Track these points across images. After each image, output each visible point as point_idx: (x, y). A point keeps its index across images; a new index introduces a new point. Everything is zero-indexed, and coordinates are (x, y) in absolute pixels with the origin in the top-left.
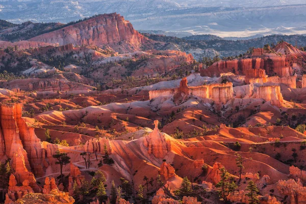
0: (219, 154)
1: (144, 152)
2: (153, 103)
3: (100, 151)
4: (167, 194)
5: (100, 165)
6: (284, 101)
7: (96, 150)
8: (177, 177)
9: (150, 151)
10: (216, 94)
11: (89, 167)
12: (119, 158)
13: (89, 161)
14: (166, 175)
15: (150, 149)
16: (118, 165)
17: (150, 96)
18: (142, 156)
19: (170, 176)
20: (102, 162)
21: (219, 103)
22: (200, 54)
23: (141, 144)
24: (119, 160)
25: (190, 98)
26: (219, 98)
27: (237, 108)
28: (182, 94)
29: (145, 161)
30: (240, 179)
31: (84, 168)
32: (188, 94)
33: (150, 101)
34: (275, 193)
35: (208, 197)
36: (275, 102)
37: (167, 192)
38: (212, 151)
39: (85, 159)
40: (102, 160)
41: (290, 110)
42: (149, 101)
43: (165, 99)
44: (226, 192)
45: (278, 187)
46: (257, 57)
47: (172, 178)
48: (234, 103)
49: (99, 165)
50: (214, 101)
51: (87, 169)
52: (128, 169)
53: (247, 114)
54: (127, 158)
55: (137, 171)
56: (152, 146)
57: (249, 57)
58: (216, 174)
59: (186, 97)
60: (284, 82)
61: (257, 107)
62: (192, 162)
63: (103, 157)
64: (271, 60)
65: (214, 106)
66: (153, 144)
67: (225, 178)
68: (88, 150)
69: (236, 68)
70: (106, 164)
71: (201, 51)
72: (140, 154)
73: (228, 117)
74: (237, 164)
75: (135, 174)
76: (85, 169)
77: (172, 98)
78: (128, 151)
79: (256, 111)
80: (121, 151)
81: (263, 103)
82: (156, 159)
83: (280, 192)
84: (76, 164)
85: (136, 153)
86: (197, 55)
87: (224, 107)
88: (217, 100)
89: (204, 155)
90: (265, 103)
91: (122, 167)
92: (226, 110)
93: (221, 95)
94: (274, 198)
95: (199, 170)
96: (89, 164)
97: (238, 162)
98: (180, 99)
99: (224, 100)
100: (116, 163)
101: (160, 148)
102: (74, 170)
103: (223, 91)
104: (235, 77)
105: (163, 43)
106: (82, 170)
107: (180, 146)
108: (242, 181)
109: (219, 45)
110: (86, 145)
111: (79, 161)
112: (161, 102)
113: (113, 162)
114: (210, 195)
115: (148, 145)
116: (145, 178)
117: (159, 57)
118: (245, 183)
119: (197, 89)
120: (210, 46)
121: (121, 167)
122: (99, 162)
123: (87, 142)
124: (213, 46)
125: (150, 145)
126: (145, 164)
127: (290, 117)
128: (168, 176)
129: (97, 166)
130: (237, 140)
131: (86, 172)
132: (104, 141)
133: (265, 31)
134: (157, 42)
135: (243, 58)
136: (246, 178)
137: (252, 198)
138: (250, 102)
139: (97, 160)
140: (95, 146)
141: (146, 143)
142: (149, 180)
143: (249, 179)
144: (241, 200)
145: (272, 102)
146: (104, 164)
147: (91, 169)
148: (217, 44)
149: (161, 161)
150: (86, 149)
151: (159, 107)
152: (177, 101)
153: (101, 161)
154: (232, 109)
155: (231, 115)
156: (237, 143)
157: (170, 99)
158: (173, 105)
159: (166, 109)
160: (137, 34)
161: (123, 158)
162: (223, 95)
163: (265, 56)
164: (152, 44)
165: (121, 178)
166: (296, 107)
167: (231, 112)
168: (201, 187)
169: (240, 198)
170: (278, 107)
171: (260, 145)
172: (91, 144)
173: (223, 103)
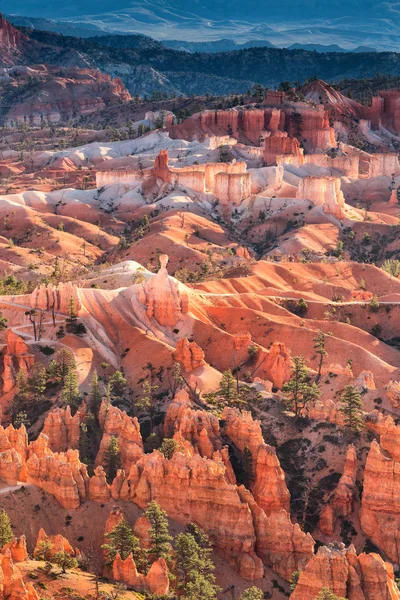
0: (273, 323)
1: (139, 314)
2: (103, 196)
3: (59, 307)
4: (195, 402)
5: (60, 334)
6: (347, 206)
7: (53, 307)
8: (207, 367)
9: (151, 313)
10: (223, 186)
11: (40, 337)
12: (94, 322)
13: (40, 326)
14: (187, 363)
15: (151, 308)
16: (93, 337)
17: (98, 180)
18: (135, 319)
19: (195, 365)
20: (64, 329)
21: (226, 202)
22: (126, 75)
23: (133, 298)
24: (94, 326)
25: (173, 189)
26: (228, 194)
27: (262, 216)
28: (159, 182)
29: (144, 333)
30: (320, 375)
31: (30, 339)
32: (169, 182)
33: (99, 191)
34: (383, 406)
35: (267, 409)
36: (333, 207)
37: (194, 397)
38: (261, 318)
39: (33, 322)
40: (64, 325)
41: (358, 225)
42: (95, 191)
43: (127, 189)
44: (300, 401)
45: (390, 395)
46: (272, 107)
47: (198, 369)
48: (256, 204)
49: (58, 334)
50: (218, 200)
51: (37, 342)
52: (112, 345)
53: (281, 228)
54: (108, 323)
55: (127, 350)
56: (154, 302)
57: (258, 107)
58: (276, 364)
59: (166, 188)
60: (336, 165)
61: (297, 215)
62: (228, 337)
63: (67, 320)
64: (299, 115)
65: (217, 208)
66: (156, 298)
67: (300, 376)
68: (36, 305)
69: (235, 125)
70: (71, 334)
71: (128, 69)
72: (133, 317)
73: (246, 232)
74: (315, 347)
75: (124, 356)
76: (32, 342)
77: (140, 187)
78: (110, 310)
79: (296, 222)
80: (99, 311)
81: (310, 208)
82: (161, 328)
83: (392, 403)
84: (14, 329)
85: (124, 314)
86: (121, 75)
87: (236, 211)
88: (223, 198)
89: (247, 324)
90: (314, 209)
91: (101, 340)
92: (241, 217)
93: (232, 188)
94: (389, 416)
95: (241, 354)
96: (38, 331)
97: (318, 344)
98: (155, 190)
99: (237, 198)
100: (89, 331)
101: (170, 307)
102: (15, 343)
103: (236, 180)
104: (244, 149)
105: (58, 50)
106: (27, 342)
107: (201, 304)
108: (323, 379)
109: (162, 58)
110: (34, 295)
111: (19, 325)
112: (119, 193)
113: (85, 332)
114: (270, 404)
115: (147, 301)
116: (150, 366)
117: (62, 82)
118: (327, 382)
119: (188, 174)
120: (144, 60)
121: (99, 341)
122: (57, 329)
123: (36, 289)
124: (151, 60)
125: (151, 300)
126: (143, 337)
127: (360, 238)
128: (192, 364)
129: (55, 337)
130: (300, 295)
131: (33, 346)
132: (67, 289)
133: (235, 32)
134: (45, 46)
135: (248, 108)
136: (331, 373)
137: (351, 417)
138: (285, 205)
139: (55, 325)
140: (51, 298)
141: (142, 297)
142: (157, 371)
143: (336, 375)
144: (327, 419)
145: (326, 207)
146: (67, 334)
147: (45, 341)
148: (158, 57)
149: (170, 331)
150: (33, 302)
151: (116, 203)
152: (149, 196)
153: (61, 327)
154: (251, 217)
155: (250, 228)
156: (301, 301)
157: (137, 190)
158: (142, 201)
159: (129, 210)
160: (9, 28)
161: (103, 324)
162: (235, 189)
163: (287, 106)
164: (37, 49)
165: (104, 364)
166: (369, 219)
167: (251, 222)
168: (253, 389)
169: (326, 415)
170: (337, 218)
171: (342, 307)
172: (43, 295)
173: (234, 204)
